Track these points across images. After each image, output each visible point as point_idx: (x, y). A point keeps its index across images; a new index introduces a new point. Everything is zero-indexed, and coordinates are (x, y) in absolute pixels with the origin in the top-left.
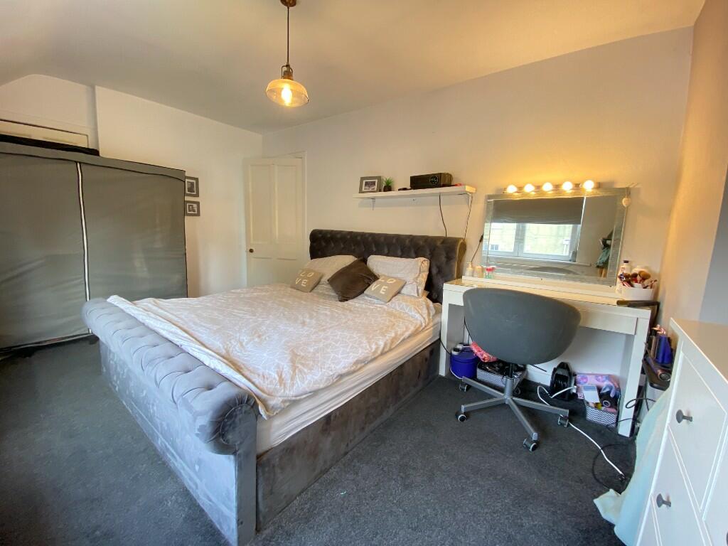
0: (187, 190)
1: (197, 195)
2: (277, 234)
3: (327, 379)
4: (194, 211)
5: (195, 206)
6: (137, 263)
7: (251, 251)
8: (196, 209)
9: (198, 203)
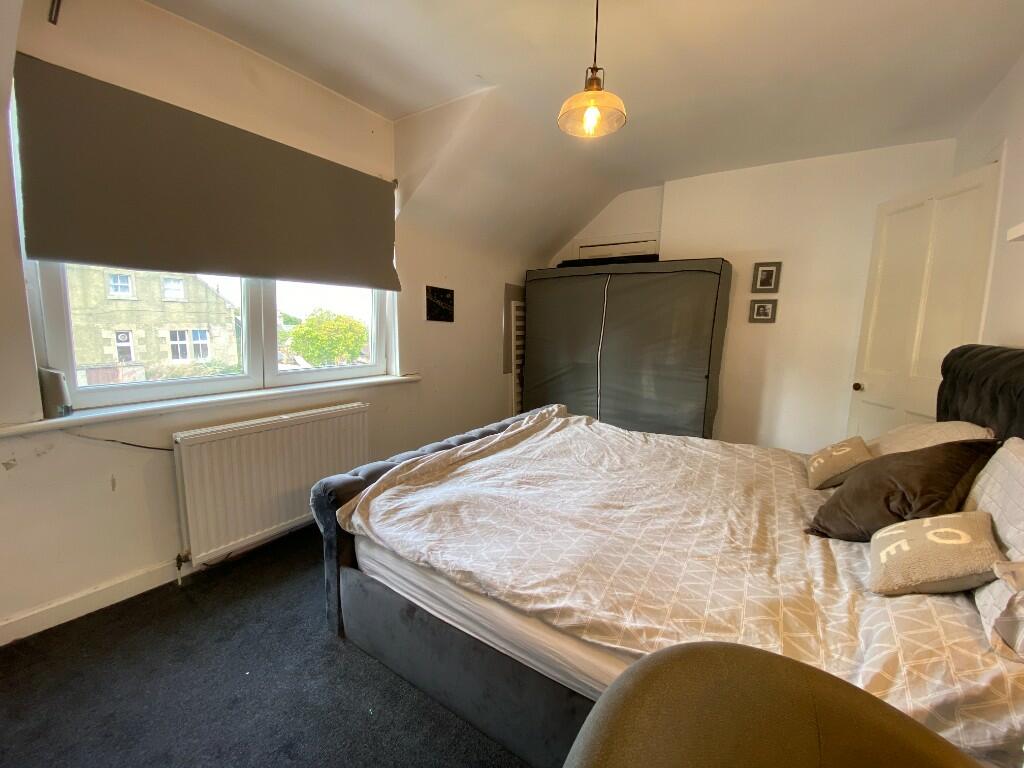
0: (759, 283)
1: (775, 290)
2: (915, 356)
3: (414, 552)
4: (766, 315)
5: (769, 306)
6: (644, 381)
7: (857, 387)
8: (770, 312)
9: (774, 303)
